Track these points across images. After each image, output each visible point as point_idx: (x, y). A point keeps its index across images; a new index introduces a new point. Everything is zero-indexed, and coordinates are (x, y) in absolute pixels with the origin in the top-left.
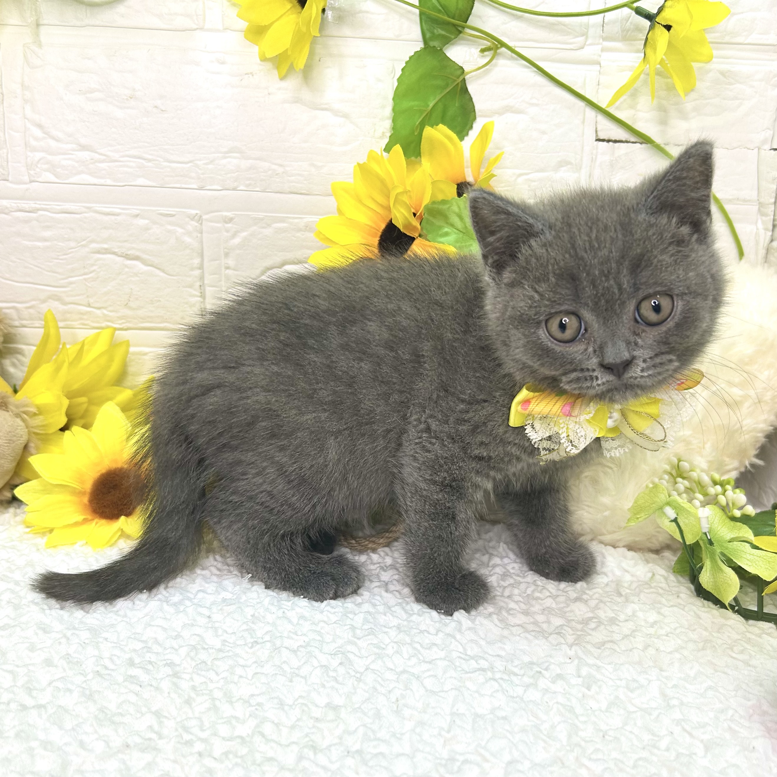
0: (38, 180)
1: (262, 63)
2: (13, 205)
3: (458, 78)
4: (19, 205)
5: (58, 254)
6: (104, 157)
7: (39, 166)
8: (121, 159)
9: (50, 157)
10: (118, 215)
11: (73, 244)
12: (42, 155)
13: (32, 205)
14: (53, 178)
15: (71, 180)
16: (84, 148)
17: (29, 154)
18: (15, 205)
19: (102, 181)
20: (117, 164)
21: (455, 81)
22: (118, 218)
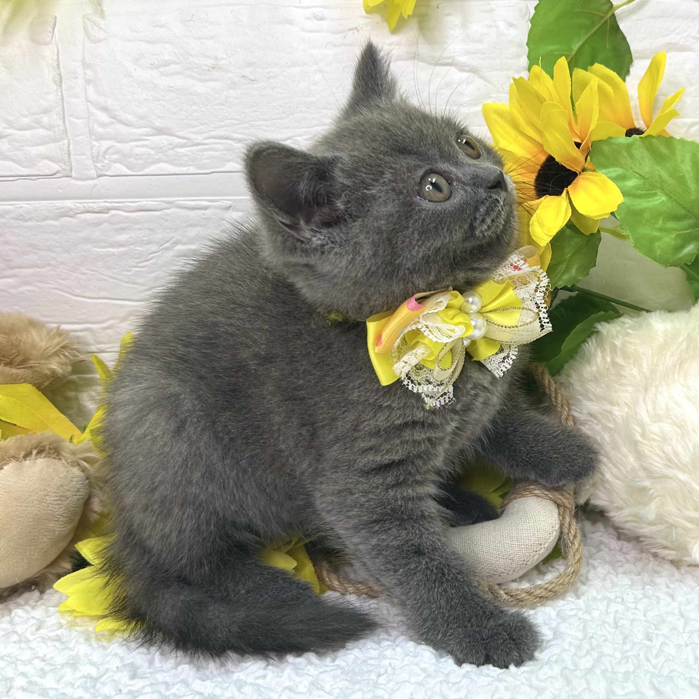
0: (107, 174)
1: (368, 15)
2: (78, 205)
3: (606, 14)
4: (85, 205)
5: (137, 261)
6: (185, 141)
7: (107, 157)
8: (205, 141)
9: (119, 145)
10: (206, 208)
11: (154, 248)
12: (110, 143)
13: (102, 204)
14: (125, 171)
15: (147, 171)
16: (160, 131)
17: (95, 143)
18: (81, 205)
19: (184, 170)
20: (200, 147)
21: (603, 17)
22: (207, 212)
